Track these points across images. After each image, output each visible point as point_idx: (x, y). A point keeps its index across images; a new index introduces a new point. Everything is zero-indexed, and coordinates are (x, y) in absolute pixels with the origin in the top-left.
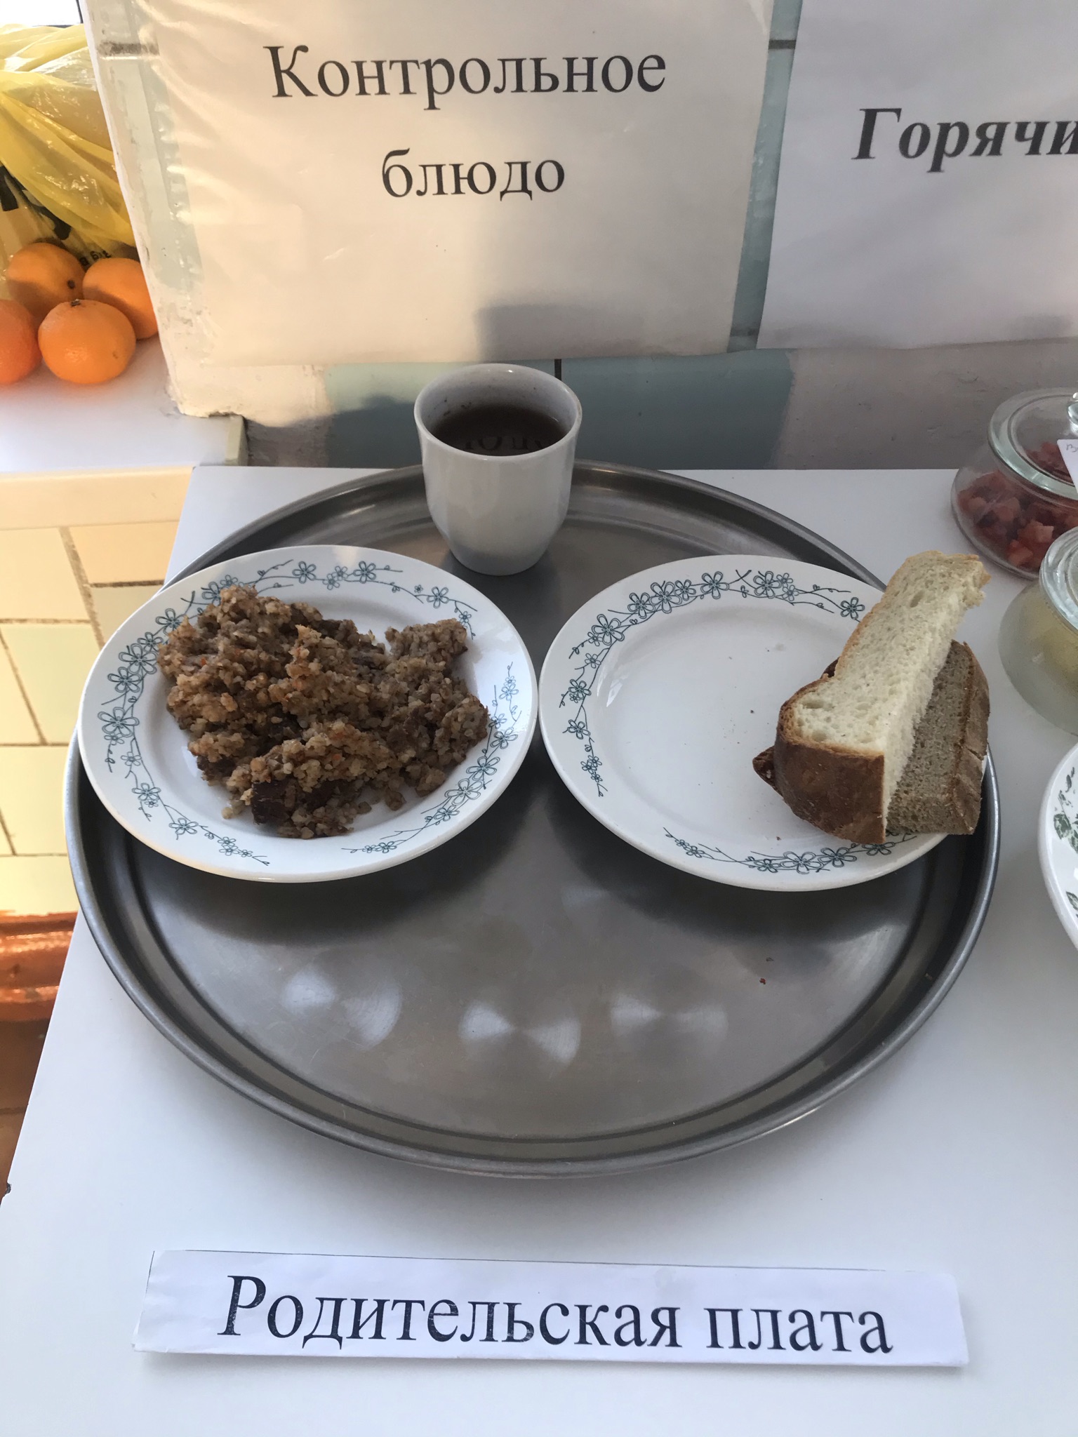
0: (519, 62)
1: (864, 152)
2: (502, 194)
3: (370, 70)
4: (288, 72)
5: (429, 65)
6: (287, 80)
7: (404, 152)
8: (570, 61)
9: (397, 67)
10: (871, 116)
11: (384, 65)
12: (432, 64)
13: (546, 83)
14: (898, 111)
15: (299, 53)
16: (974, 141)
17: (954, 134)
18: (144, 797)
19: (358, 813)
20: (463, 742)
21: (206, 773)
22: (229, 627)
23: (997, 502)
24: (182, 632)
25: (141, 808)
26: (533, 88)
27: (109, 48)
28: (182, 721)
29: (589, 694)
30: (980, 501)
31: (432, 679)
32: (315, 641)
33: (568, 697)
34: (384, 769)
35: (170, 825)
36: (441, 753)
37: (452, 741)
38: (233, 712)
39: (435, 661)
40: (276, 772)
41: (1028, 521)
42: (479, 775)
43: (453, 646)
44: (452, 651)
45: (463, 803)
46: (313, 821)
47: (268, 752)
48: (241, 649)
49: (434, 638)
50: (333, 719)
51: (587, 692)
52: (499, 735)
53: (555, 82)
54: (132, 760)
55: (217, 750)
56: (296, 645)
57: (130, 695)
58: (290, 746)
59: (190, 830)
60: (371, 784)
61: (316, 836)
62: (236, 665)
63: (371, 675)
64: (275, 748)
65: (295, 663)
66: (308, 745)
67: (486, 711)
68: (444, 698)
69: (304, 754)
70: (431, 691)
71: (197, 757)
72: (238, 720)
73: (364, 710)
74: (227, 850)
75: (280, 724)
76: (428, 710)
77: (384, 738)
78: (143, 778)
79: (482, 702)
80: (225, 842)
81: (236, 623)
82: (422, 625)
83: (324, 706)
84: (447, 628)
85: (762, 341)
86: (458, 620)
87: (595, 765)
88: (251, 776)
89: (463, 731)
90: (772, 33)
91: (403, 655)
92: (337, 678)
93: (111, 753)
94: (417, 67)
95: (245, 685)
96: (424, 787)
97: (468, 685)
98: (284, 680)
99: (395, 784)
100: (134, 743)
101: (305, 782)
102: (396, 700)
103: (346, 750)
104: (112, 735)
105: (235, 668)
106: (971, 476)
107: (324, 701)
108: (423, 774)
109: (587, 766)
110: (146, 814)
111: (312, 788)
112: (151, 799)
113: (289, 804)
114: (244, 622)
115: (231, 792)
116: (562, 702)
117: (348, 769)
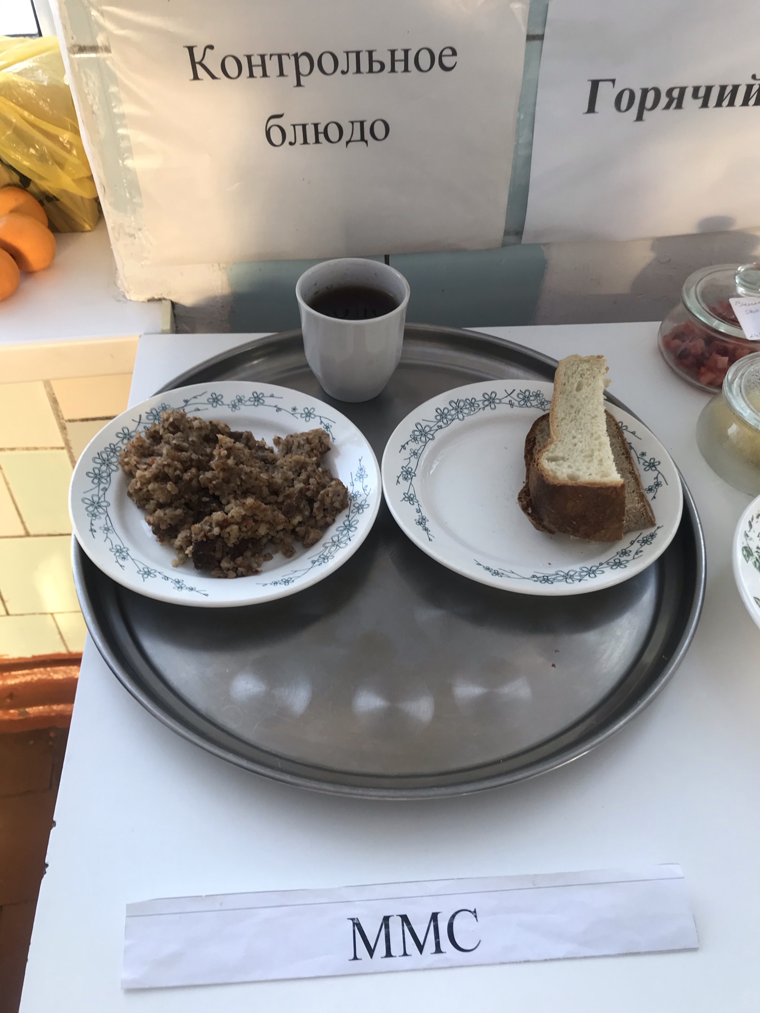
0: (358, 54)
1: (591, 109)
2: (347, 143)
3: (256, 60)
4: (200, 63)
5: (296, 57)
6: (199, 68)
7: (280, 116)
8: (393, 52)
9: (275, 59)
10: (595, 84)
11: (266, 57)
12: (299, 55)
13: (377, 67)
14: (613, 81)
15: (208, 50)
16: (664, 100)
17: (651, 96)
18: (118, 554)
19: (264, 561)
20: (333, 511)
21: (159, 537)
22: (169, 437)
23: (690, 342)
24: (136, 442)
25: (117, 562)
26: (368, 70)
27: (77, 49)
28: (139, 503)
29: (415, 475)
30: (677, 342)
31: (309, 469)
32: (230, 445)
33: (401, 478)
34: (281, 530)
35: (138, 572)
36: (318, 518)
37: (324, 510)
38: (176, 495)
39: (310, 457)
40: (209, 534)
41: (711, 354)
42: (345, 532)
43: (321, 447)
44: (320, 450)
45: (336, 550)
46: (235, 566)
47: (203, 520)
48: (179, 452)
49: (308, 441)
50: (245, 497)
51: (414, 474)
52: (357, 505)
53: (383, 66)
54: (107, 529)
55: (166, 521)
56: (217, 448)
57: (102, 486)
58: (217, 516)
59: (152, 575)
60: (272, 541)
61: (237, 576)
62: (176, 463)
63: (266, 468)
64: (207, 518)
65: (218, 460)
66: (230, 515)
67: (347, 489)
68: (319, 481)
69: (227, 521)
70: (309, 477)
71: (151, 526)
72: (179, 500)
73: (265, 491)
74: (179, 588)
75: (208, 502)
76: (308, 489)
77: (280, 509)
78: (116, 542)
79: (344, 484)
80: (176, 582)
81: (174, 434)
82: (299, 433)
83: (238, 489)
84: (317, 435)
85: (525, 239)
86: (323, 429)
87: (424, 521)
88: (192, 538)
89: (332, 503)
90: (528, 30)
91: (287, 453)
92: (248, 469)
93: (93, 525)
94: (288, 58)
95: (183, 476)
96: (308, 541)
97: (332, 473)
98: (210, 472)
99: (289, 540)
100: (108, 518)
101: (229, 540)
102: (286, 484)
103: (256, 518)
104: (93, 513)
105: (176, 465)
106: (670, 326)
107: (238, 486)
108: (307, 533)
109: (419, 522)
110: (121, 566)
111: (233, 544)
112: (123, 555)
113: (218, 555)
114: (179, 434)
115: (177, 549)
116: (398, 481)
117: (257, 530)
